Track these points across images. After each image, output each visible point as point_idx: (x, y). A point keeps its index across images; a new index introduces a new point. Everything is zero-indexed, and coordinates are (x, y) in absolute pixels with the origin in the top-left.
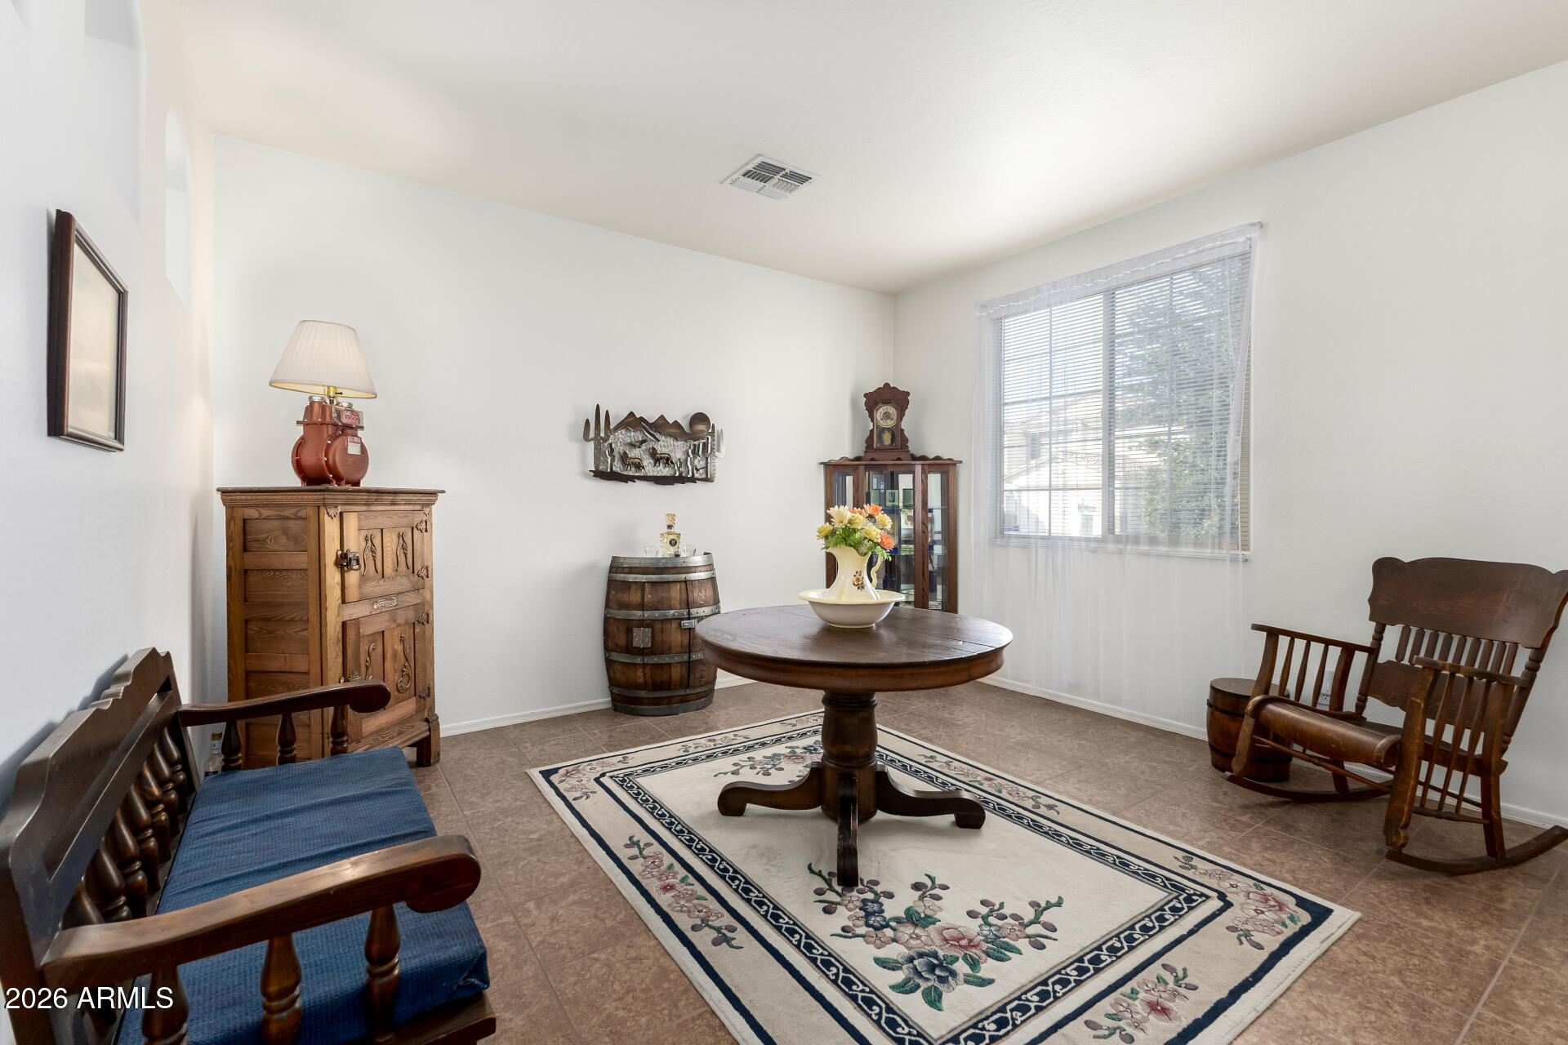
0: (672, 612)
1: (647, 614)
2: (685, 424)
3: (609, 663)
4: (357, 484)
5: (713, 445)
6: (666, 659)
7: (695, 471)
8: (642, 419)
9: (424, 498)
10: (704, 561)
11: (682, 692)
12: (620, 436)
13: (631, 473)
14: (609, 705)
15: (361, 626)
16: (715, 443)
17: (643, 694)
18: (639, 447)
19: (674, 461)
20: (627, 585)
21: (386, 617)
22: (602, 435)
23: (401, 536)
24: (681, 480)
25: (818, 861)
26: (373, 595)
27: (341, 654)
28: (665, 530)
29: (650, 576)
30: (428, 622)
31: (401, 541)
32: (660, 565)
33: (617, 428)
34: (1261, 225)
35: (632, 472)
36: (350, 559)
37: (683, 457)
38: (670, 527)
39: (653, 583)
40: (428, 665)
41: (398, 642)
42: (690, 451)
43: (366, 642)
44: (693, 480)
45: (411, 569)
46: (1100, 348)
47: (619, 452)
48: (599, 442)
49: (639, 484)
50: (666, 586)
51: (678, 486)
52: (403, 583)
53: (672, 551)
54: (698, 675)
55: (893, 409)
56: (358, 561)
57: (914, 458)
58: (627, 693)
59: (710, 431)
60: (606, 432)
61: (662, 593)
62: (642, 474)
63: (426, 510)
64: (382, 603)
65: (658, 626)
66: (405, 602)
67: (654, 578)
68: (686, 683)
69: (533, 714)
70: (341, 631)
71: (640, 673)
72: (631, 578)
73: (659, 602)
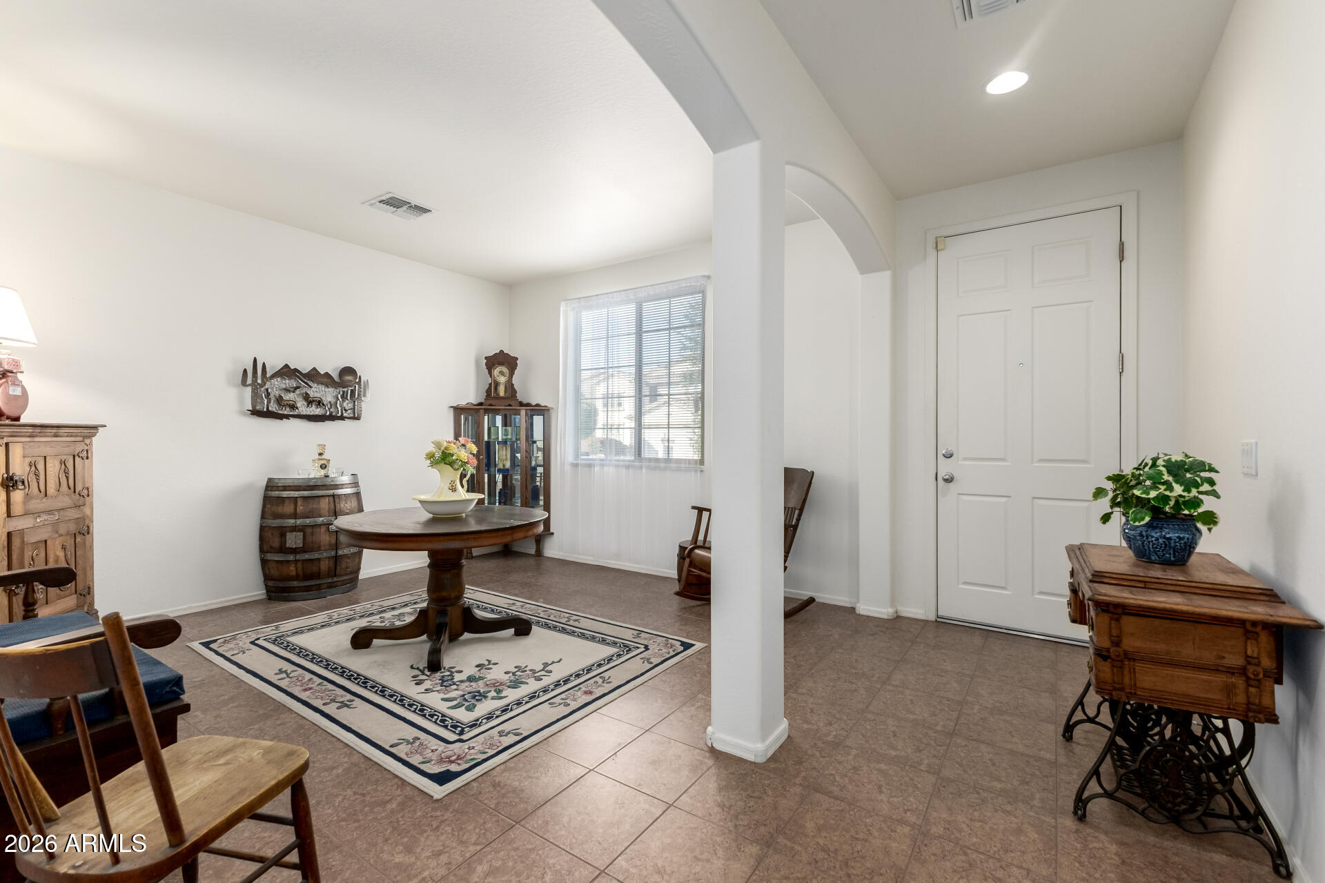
0: (321, 519)
1: (299, 522)
2: (335, 376)
3: (264, 562)
4: (18, 419)
5: (359, 392)
6: (316, 555)
7: (344, 411)
8: (296, 370)
9: (85, 431)
10: (350, 481)
11: (330, 580)
12: (276, 383)
13: (286, 413)
14: (265, 596)
15: (25, 536)
16: (362, 390)
17: (295, 583)
18: (294, 392)
19: (325, 403)
20: (282, 500)
21: (49, 529)
22: (259, 381)
23: (63, 463)
24: (332, 418)
25: (418, 663)
26: (36, 511)
27: (6, 558)
28: (317, 457)
29: (302, 492)
30: (88, 533)
31: (63, 467)
32: (311, 484)
33: (273, 376)
34: (709, 277)
35: (287, 411)
36: (16, 481)
37: (333, 401)
38: (320, 454)
39: (304, 498)
40: (88, 569)
41: (61, 549)
42: (339, 396)
43: (30, 548)
44: (342, 418)
45: (72, 489)
46: (633, 338)
47: (275, 396)
48: (255, 387)
49: (292, 420)
50: (317, 499)
51: (328, 424)
52: (66, 501)
53: (323, 472)
54: (343, 566)
55: (506, 369)
56: (23, 482)
57: (521, 404)
58: (281, 585)
59: (357, 381)
60: (262, 380)
61: (312, 505)
62: (296, 413)
63: (87, 441)
64: (44, 517)
65: (309, 530)
66: (67, 516)
67: (306, 493)
68: (333, 573)
69: (190, 607)
70: (6, 540)
71: (292, 568)
72: (285, 494)
73: (309, 512)
